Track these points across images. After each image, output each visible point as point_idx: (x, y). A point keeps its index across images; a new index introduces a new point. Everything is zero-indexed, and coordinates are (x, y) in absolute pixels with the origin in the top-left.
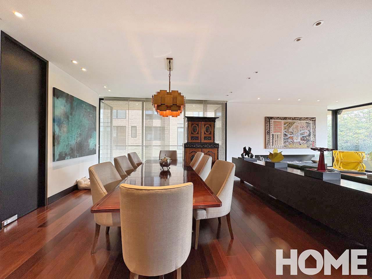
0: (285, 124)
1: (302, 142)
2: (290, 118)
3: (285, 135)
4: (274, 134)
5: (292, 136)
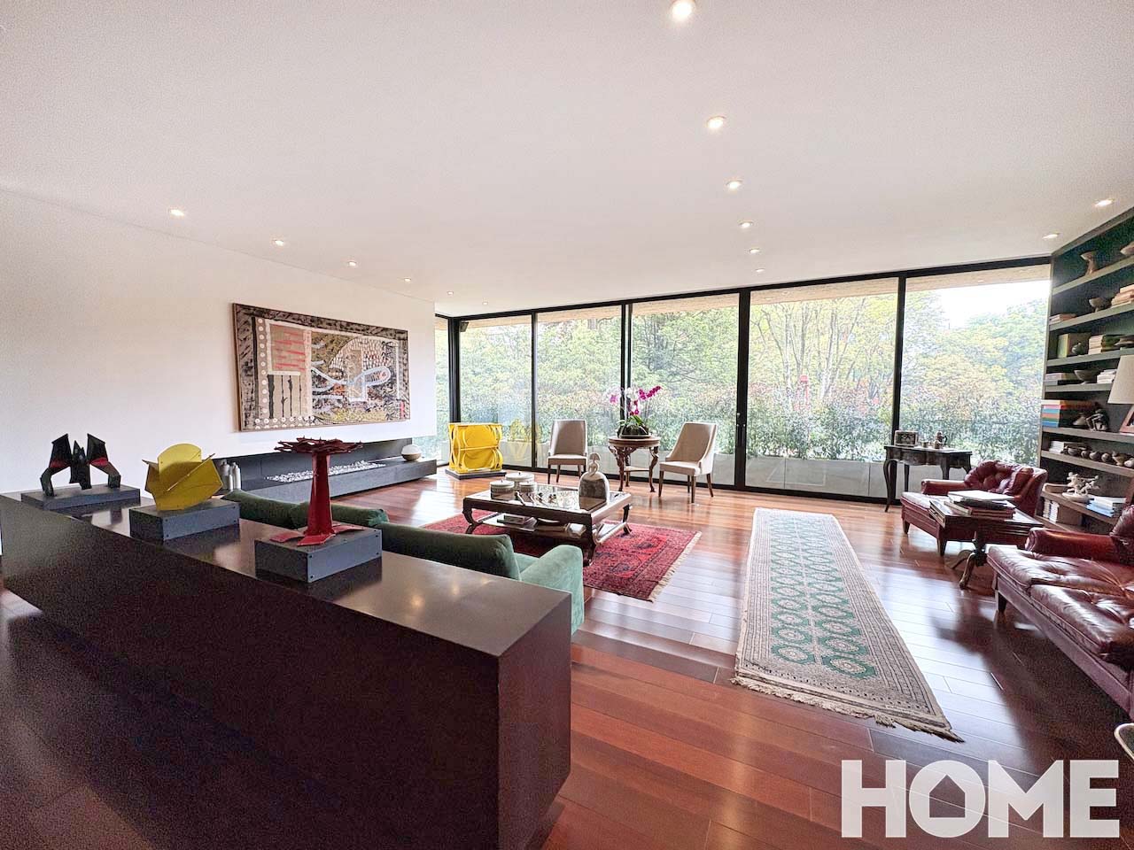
0: (315, 341)
1: (373, 402)
2: (332, 323)
3: (319, 380)
4: (277, 373)
5: (341, 382)
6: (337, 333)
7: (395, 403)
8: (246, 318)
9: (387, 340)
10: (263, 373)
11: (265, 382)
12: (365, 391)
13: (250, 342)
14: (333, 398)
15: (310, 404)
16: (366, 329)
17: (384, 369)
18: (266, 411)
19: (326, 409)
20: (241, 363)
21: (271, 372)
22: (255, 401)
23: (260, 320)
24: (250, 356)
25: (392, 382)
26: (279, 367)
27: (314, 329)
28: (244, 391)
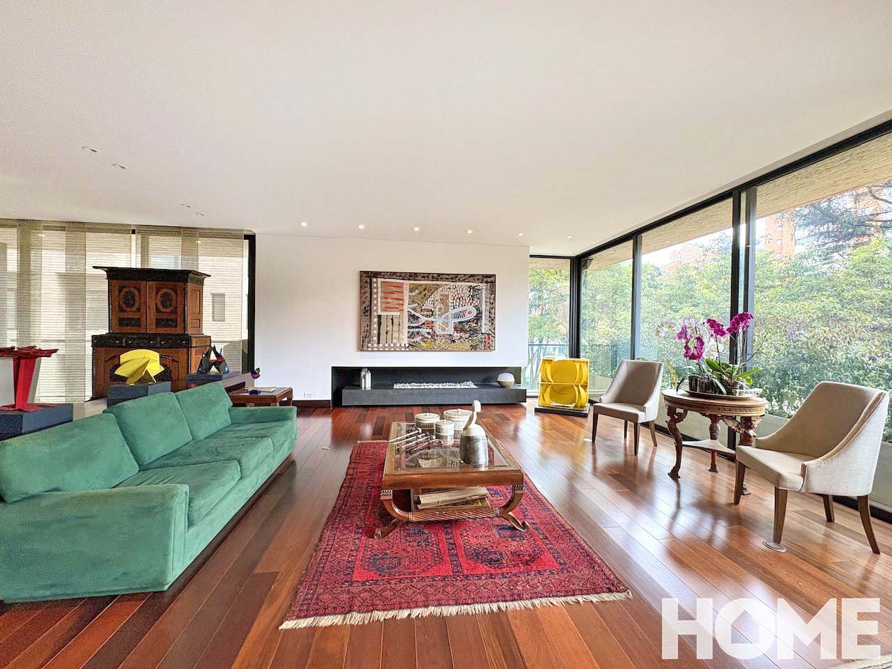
0: (411, 291)
1: (458, 335)
2: (426, 276)
3: (413, 317)
4: (384, 314)
5: (431, 319)
6: (429, 283)
7: (481, 336)
8: (367, 278)
9: (474, 285)
10: (375, 314)
11: (376, 320)
12: (451, 326)
13: (368, 295)
14: (424, 331)
15: (406, 335)
16: (455, 278)
17: (471, 308)
18: (375, 339)
19: (418, 339)
20: (362, 308)
21: (380, 313)
22: (369, 331)
23: (375, 280)
24: (368, 303)
25: (478, 318)
26: (385, 309)
27: (411, 282)
28: (363, 326)
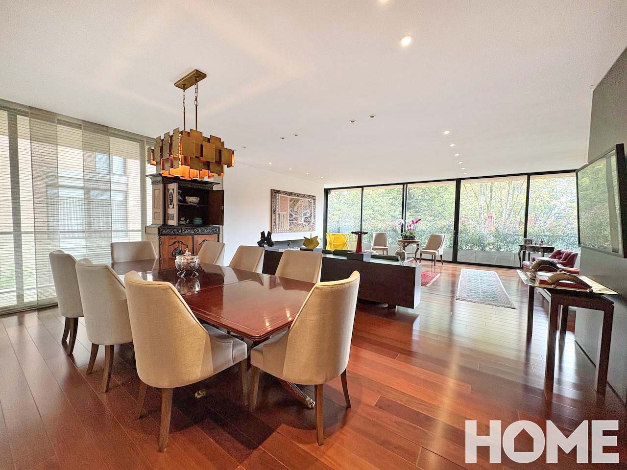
0: (290, 201)
1: (305, 224)
2: (295, 194)
3: (291, 215)
4: (281, 213)
5: (297, 216)
6: (296, 198)
7: (311, 224)
8: (274, 193)
9: (310, 200)
10: (277, 213)
11: (278, 216)
12: (303, 219)
13: (275, 202)
14: (295, 222)
15: (289, 224)
16: (304, 196)
17: (309, 211)
18: (278, 226)
19: (292, 226)
20: (272, 210)
21: (279, 213)
22: (275, 222)
23: (277, 194)
24: (275, 207)
25: (311, 216)
26: (281, 211)
27: (291, 197)
28: (273, 219)
